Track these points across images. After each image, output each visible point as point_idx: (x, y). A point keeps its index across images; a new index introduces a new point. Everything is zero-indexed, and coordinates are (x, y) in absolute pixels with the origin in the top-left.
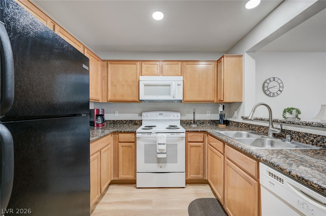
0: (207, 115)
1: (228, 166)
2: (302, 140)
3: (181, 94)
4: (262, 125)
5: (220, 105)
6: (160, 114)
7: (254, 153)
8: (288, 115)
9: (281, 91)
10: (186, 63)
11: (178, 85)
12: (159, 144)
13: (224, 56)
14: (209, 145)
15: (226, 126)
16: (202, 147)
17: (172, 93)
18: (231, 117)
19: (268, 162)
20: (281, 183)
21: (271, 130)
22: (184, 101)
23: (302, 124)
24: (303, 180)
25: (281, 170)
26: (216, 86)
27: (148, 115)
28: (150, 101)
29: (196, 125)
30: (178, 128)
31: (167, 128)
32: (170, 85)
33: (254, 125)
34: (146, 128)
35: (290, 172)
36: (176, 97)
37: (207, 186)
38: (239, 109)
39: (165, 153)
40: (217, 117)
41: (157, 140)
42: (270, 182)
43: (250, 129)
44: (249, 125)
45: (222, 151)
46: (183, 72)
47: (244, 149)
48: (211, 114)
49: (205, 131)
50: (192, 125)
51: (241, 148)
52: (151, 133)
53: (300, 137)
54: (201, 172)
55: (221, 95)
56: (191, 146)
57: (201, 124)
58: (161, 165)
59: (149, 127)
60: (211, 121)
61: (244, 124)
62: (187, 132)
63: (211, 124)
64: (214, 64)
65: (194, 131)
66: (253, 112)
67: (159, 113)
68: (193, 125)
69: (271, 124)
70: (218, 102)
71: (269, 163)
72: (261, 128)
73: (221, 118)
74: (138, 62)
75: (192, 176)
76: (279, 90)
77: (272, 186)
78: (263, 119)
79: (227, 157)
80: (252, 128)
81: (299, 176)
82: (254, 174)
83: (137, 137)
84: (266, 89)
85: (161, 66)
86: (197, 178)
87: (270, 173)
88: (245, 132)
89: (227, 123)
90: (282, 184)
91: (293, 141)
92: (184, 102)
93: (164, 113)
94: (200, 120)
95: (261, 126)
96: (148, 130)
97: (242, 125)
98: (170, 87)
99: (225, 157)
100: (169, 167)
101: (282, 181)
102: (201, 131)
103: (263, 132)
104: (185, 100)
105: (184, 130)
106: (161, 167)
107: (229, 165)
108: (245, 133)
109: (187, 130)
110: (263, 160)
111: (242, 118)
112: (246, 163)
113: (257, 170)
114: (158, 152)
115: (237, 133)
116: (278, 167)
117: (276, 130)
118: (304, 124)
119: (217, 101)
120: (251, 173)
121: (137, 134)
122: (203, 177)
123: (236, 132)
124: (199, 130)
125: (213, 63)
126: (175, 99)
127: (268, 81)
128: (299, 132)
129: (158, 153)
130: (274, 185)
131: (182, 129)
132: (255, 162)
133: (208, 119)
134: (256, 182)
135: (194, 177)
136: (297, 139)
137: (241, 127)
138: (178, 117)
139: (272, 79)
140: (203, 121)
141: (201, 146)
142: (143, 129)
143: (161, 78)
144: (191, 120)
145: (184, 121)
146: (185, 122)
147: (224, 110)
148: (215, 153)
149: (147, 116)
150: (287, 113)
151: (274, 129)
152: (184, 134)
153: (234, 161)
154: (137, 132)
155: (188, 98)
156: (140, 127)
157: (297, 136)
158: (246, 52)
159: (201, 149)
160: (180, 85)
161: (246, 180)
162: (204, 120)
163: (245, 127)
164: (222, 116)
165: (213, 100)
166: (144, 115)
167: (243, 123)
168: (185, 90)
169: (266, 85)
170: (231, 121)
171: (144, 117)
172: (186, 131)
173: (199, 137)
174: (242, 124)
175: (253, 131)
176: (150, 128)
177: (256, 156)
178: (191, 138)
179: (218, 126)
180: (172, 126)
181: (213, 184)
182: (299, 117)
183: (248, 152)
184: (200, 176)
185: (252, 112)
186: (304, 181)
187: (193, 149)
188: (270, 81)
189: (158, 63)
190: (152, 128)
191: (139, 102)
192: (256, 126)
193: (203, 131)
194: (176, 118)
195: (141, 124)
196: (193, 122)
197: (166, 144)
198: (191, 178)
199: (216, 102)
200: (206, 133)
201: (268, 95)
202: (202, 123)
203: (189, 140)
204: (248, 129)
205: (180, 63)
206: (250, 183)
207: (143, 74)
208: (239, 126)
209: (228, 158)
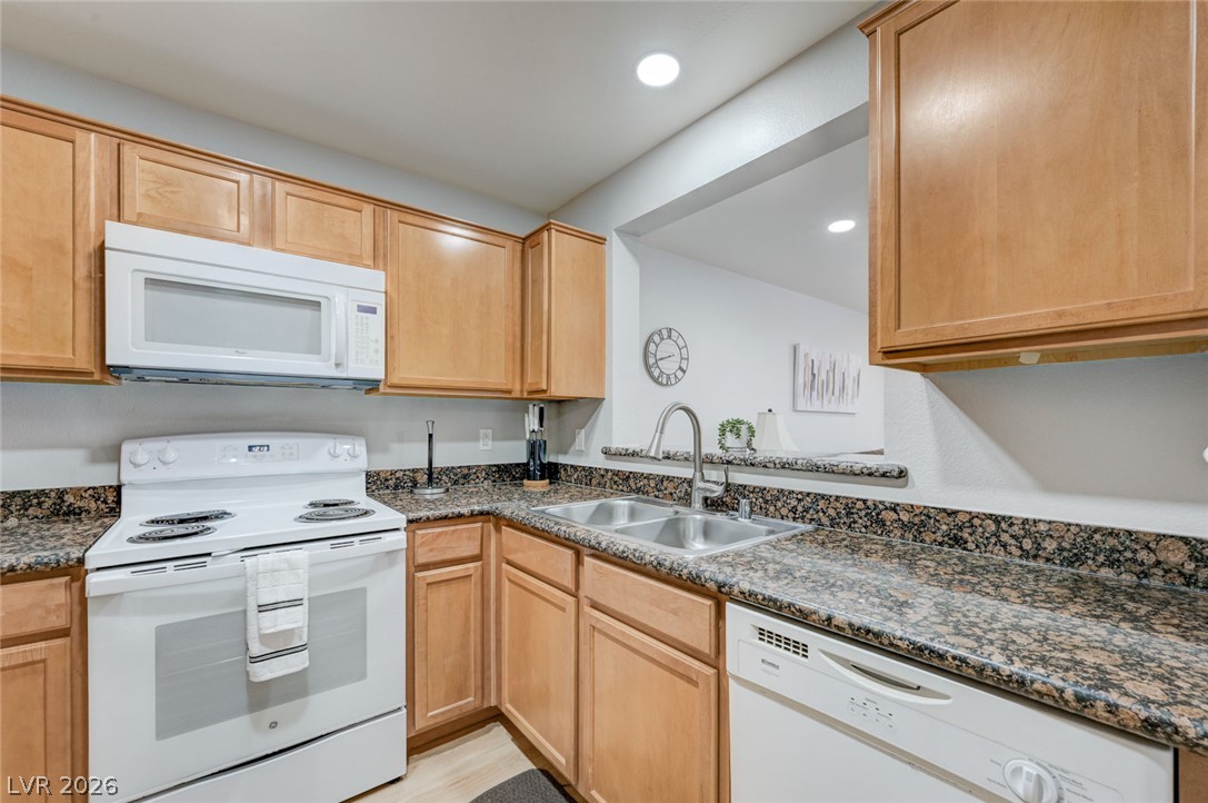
0: (481, 445)
1: (596, 634)
2: (772, 509)
3: (377, 351)
4: (666, 474)
5: (531, 406)
6: (250, 448)
7: (707, 575)
8: (730, 440)
9: (684, 372)
10: (396, 214)
11: (362, 309)
12: (262, 608)
13: (550, 223)
14: (504, 566)
15: (551, 483)
16: (476, 578)
17: (331, 342)
18: (565, 453)
19: (760, 597)
20: (799, 658)
21: (699, 489)
22: (389, 386)
23: (772, 465)
24: (867, 634)
25: (801, 618)
26: (519, 335)
27: (171, 455)
28: (185, 377)
29: (442, 490)
30: (366, 513)
31: (308, 519)
32: (318, 304)
33: (642, 474)
34: (169, 533)
35: (829, 619)
36: (352, 365)
37: (496, 728)
38: (593, 425)
39: (303, 647)
40: (517, 453)
41: (251, 589)
42: (763, 661)
43: (631, 491)
44: (628, 477)
45: (569, 582)
46: (381, 251)
47: (667, 564)
48: (495, 443)
49: (488, 513)
50: (422, 491)
51: (655, 563)
52: (209, 554)
53: (766, 502)
54: (474, 681)
55: (541, 370)
56: (428, 584)
57: (456, 482)
58: (271, 713)
59: (182, 521)
60: (494, 469)
61: (610, 474)
62: (414, 526)
63: (494, 481)
64: (514, 250)
65: (446, 518)
66: (661, 433)
67: (243, 442)
68: (428, 491)
69: (698, 469)
70: (525, 395)
71: (764, 599)
72: (665, 483)
73: (532, 454)
74: (93, 135)
75: (434, 713)
76: (680, 368)
77: (769, 673)
78: (671, 453)
79: (591, 599)
80: (638, 485)
81: (857, 625)
82: (705, 644)
83: (91, 591)
84: (652, 361)
85: (264, 196)
86: (458, 712)
87: (761, 631)
88: (622, 502)
89: (551, 472)
90: (804, 659)
91: (753, 517)
92: (389, 390)
93: (276, 442)
94: (453, 468)
95: (663, 479)
96: (178, 541)
97: (603, 476)
98: (316, 313)
99: (584, 602)
100: (321, 711)
101: (801, 652)
102: (472, 514)
103: (671, 494)
104: (394, 380)
105: (400, 519)
106: (273, 725)
107: (600, 631)
108: (622, 504)
109: (412, 516)
110: (742, 593)
111: (606, 452)
112: (675, 612)
113: (713, 631)
114: (256, 649)
115: (599, 506)
116: (793, 609)
117: (715, 487)
118: (778, 466)
119: (522, 391)
120: (694, 644)
121: (92, 579)
122: (478, 703)
123: (595, 503)
124: (465, 511)
125: (509, 243)
126: (344, 375)
127: (656, 338)
128: (765, 489)
129: (254, 660)
130: (777, 667)
131: (387, 515)
132: (708, 602)
133: (484, 462)
134: (712, 671)
135: (443, 713)
136: (761, 508)
137: (599, 484)
138: (354, 457)
139: (665, 333)
140: (466, 471)
141: (470, 576)
142: (144, 538)
143: (260, 256)
144: (414, 471)
145: (382, 475)
146: (386, 480)
147: (541, 426)
148: (537, 595)
149: (164, 463)
150: (728, 434)
151: (709, 485)
152: (401, 536)
153: (626, 613)
154: (89, 565)
155: (407, 374)
156: (106, 528)
157: (761, 500)
158: (616, 230)
159: (472, 590)
160: (373, 311)
161: (672, 671)
162: (469, 468)
163: (615, 482)
164: (535, 448)
165: (509, 387)
166: (141, 458)
167: (607, 471)
168: (392, 337)
169: (652, 347)
170: (565, 466)
171: (136, 465)
172: (410, 522)
173: (463, 541)
174: (602, 472)
175: (641, 496)
176: (192, 528)
177: (716, 582)
178: (431, 550)
179: (522, 485)
180: (326, 505)
181: (524, 717)
182: (754, 446)
183: (685, 571)
184: (469, 702)
185: (658, 434)
186: (870, 636)
187: (439, 597)
188: (662, 339)
189: (243, 177)
190: (208, 524)
191: (97, 376)
192: (648, 477)
193: (481, 513)
194: (343, 464)
195: (115, 511)
196: (423, 478)
197: (306, 598)
198: (431, 722)
199: (518, 396)
200: (489, 521)
201: (656, 380)
202: (462, 481)
203: (421, 560)
204: (625, 488)
205: (368, 209)
206: (689, 680)
207: (127, 213)
208: (594, 482)
209: (595, 606)
